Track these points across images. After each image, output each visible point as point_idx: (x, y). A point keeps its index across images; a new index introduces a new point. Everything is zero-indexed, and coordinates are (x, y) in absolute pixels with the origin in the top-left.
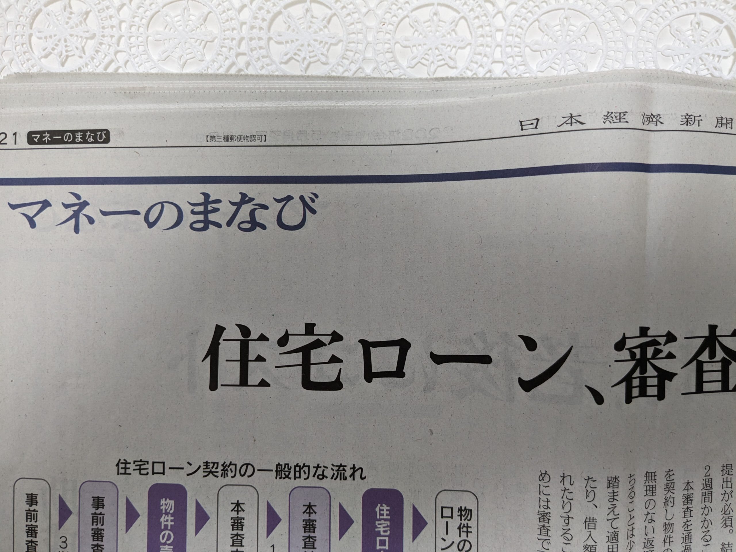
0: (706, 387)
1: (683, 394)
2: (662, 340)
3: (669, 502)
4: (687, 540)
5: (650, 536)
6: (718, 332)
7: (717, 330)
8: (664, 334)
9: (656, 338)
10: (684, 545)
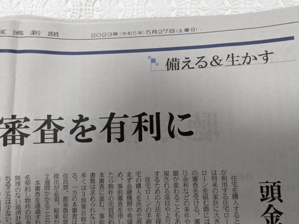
0: (46, 141)
1: (34, 143)
2: (23, 120)
3: (28, 189)
4: (38, 207)
5: (18, 204)
6: (52, 118)
7: (52, 117)
8: (24, 118)
9: (19, 120)
10: (36, 208)
